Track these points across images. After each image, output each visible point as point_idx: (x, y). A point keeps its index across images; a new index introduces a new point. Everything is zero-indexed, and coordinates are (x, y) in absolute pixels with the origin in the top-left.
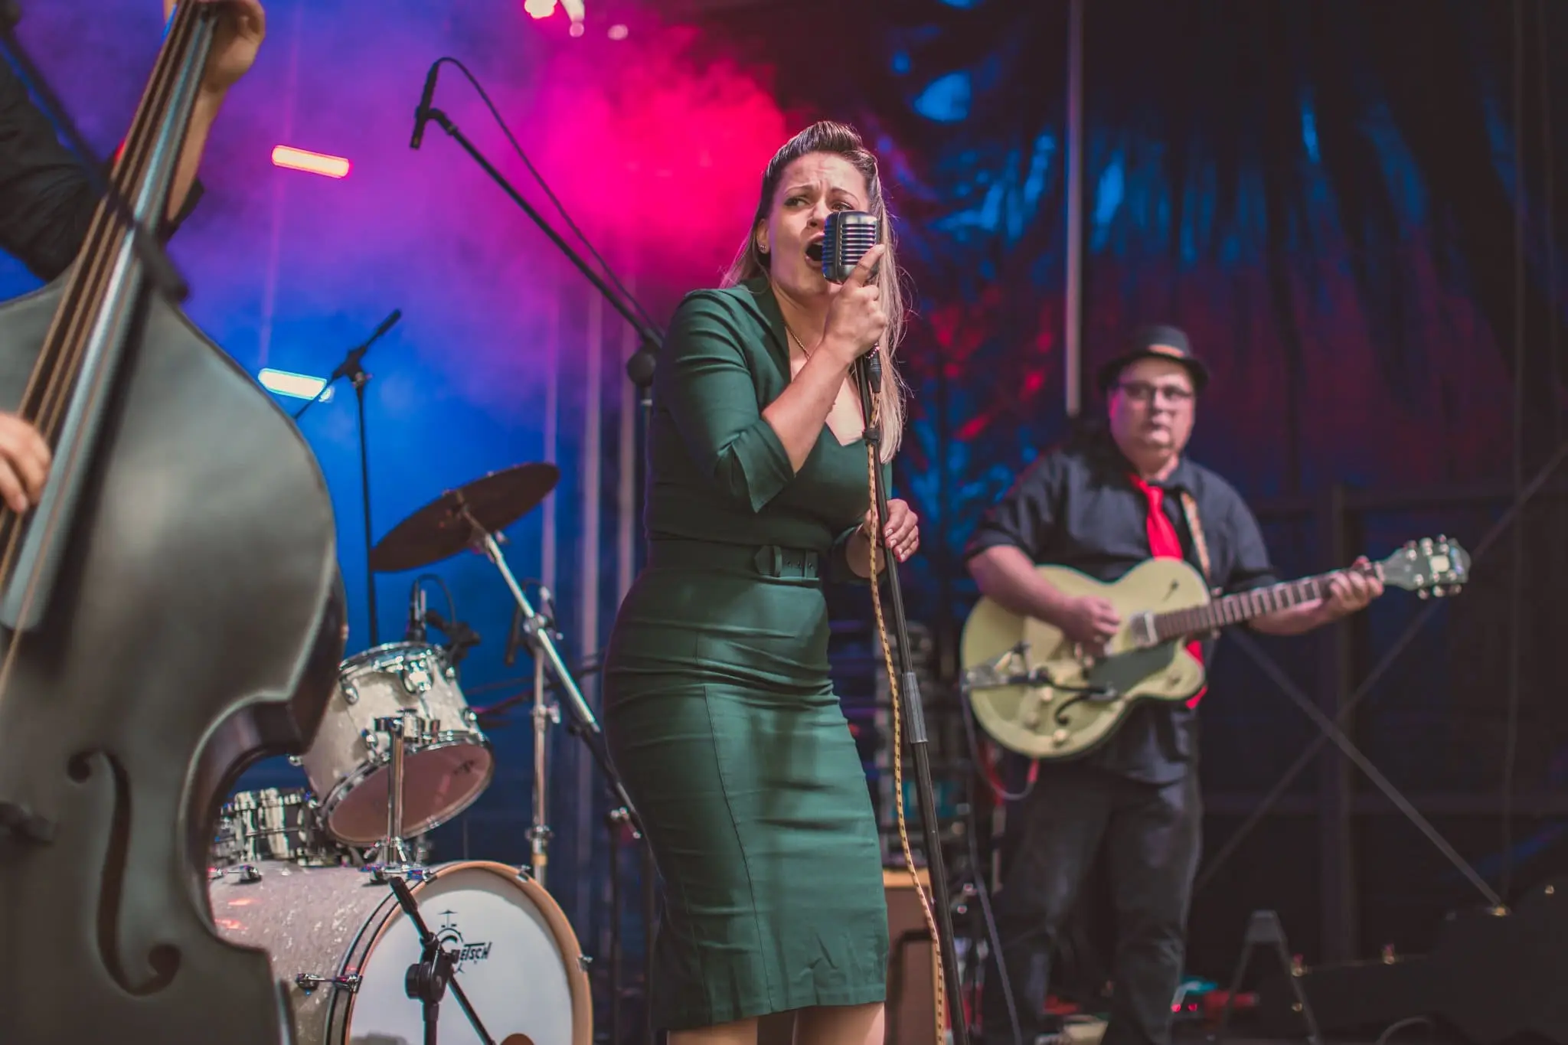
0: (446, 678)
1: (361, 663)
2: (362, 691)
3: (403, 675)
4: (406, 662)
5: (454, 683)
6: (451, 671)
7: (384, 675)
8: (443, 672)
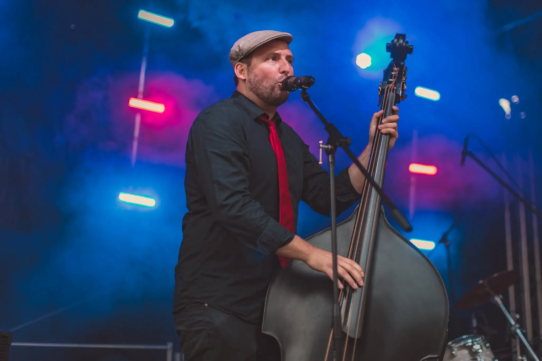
0: (487, 347)
1: (457, 342)
2: (458, 352)
3: (472, 346)
4: (472, 342)
5: (490, 349)
6: (488, 345)
7: (465, 347)
8: (485, 345)
